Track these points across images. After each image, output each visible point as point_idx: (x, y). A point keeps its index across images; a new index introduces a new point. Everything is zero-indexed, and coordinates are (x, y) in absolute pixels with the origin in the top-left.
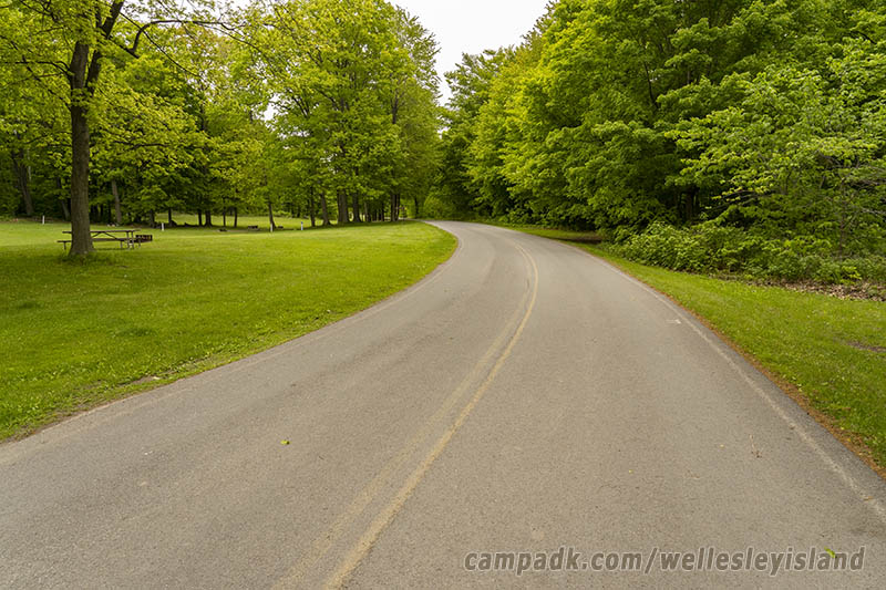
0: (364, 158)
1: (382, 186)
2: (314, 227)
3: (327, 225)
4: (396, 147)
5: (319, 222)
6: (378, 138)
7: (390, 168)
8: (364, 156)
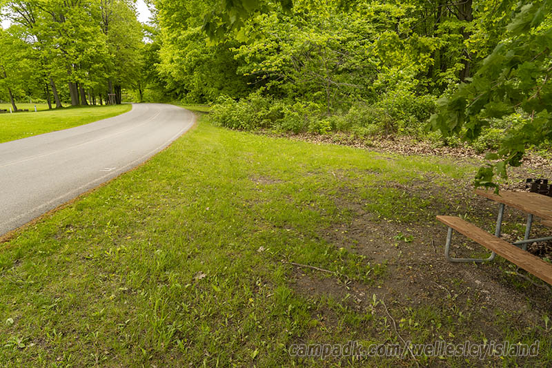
0: (81, 57)
1: (97, 78)
2: (51, 109)
3: (60, 107)
4: (104, 51)
5: (54, 106)
6: (90, 43)
7: (101, 65)
8: (80, 56)
